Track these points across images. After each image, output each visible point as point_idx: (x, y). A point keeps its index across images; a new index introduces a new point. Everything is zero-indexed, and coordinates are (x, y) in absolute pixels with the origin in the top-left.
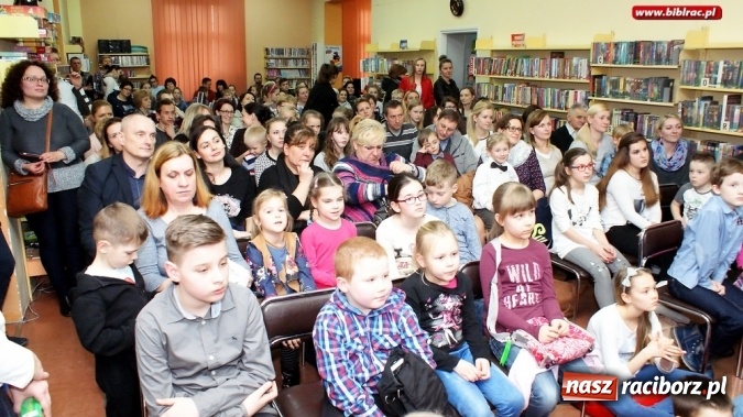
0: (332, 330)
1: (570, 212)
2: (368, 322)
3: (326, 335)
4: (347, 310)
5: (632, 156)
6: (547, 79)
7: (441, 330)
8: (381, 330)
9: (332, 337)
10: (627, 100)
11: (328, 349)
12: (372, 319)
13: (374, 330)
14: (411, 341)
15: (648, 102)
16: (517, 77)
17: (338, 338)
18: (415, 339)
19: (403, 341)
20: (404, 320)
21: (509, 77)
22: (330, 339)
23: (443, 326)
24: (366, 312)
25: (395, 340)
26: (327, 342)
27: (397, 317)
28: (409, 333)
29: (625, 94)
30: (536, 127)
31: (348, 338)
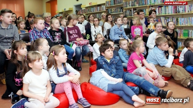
0: (33, 37)
1: (95, 31)
2: (40, 33)
3: (31, 34)
4: (35, 31)
5: (108, 19)
6: (97, 12)
7: (56, 39)
8: (42, 35)
9: (33, 35)
10: (114, 13)
11: (32, 37)
12: (41, 32)
13: (41, 35)
14: (48, 37)
15: (118, 13)
16: (91, 13)
17: (34, 35)
18: (49, 36)
19: (47, 37)
20: (47, 33)
21: (89, 13)
22: (32, 35)
23: (56, 38)
24: (39, 31)
25: (45, 37)
26: (32, 36)
27: (45, 32)
28: (48, 35)
29: (113, 12)
30: (90, 18)
31: (36, 35)
